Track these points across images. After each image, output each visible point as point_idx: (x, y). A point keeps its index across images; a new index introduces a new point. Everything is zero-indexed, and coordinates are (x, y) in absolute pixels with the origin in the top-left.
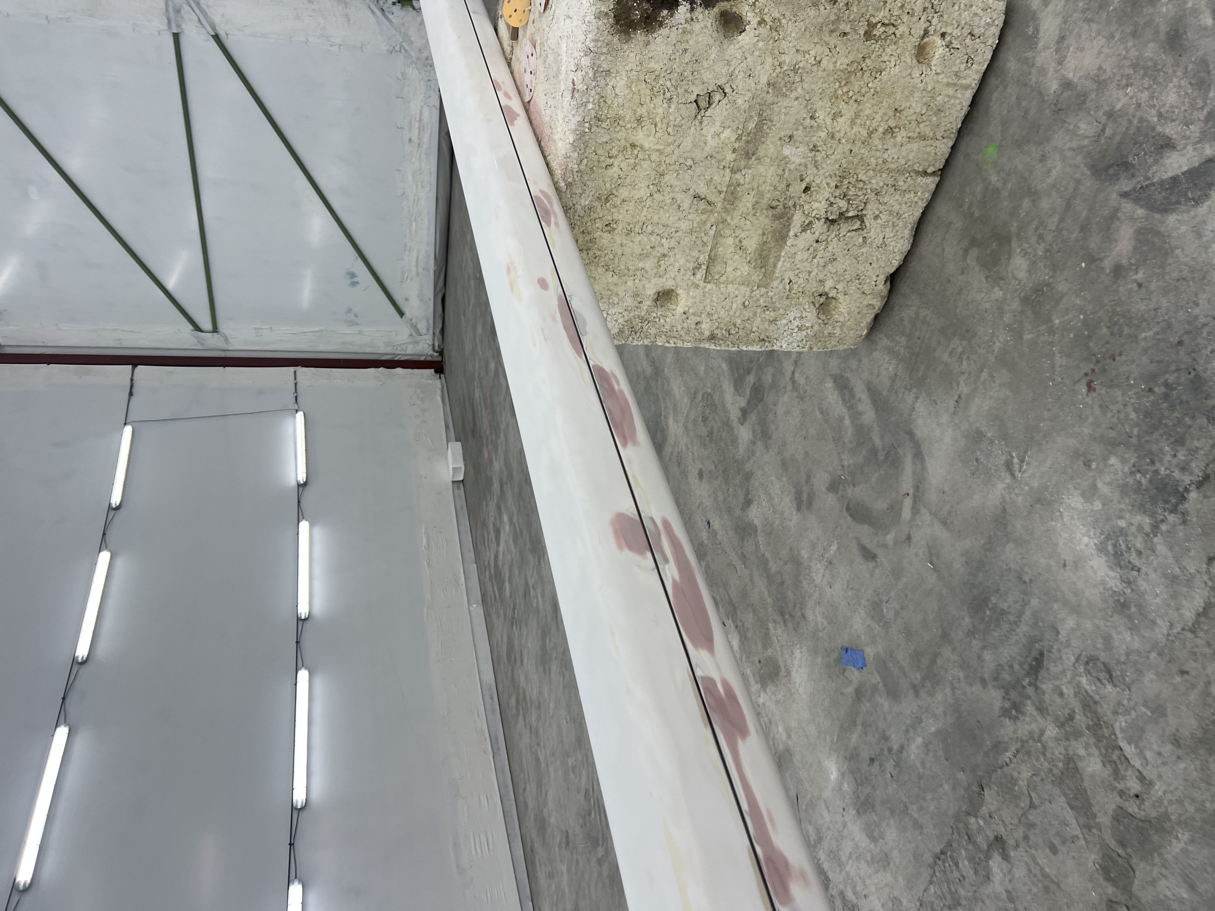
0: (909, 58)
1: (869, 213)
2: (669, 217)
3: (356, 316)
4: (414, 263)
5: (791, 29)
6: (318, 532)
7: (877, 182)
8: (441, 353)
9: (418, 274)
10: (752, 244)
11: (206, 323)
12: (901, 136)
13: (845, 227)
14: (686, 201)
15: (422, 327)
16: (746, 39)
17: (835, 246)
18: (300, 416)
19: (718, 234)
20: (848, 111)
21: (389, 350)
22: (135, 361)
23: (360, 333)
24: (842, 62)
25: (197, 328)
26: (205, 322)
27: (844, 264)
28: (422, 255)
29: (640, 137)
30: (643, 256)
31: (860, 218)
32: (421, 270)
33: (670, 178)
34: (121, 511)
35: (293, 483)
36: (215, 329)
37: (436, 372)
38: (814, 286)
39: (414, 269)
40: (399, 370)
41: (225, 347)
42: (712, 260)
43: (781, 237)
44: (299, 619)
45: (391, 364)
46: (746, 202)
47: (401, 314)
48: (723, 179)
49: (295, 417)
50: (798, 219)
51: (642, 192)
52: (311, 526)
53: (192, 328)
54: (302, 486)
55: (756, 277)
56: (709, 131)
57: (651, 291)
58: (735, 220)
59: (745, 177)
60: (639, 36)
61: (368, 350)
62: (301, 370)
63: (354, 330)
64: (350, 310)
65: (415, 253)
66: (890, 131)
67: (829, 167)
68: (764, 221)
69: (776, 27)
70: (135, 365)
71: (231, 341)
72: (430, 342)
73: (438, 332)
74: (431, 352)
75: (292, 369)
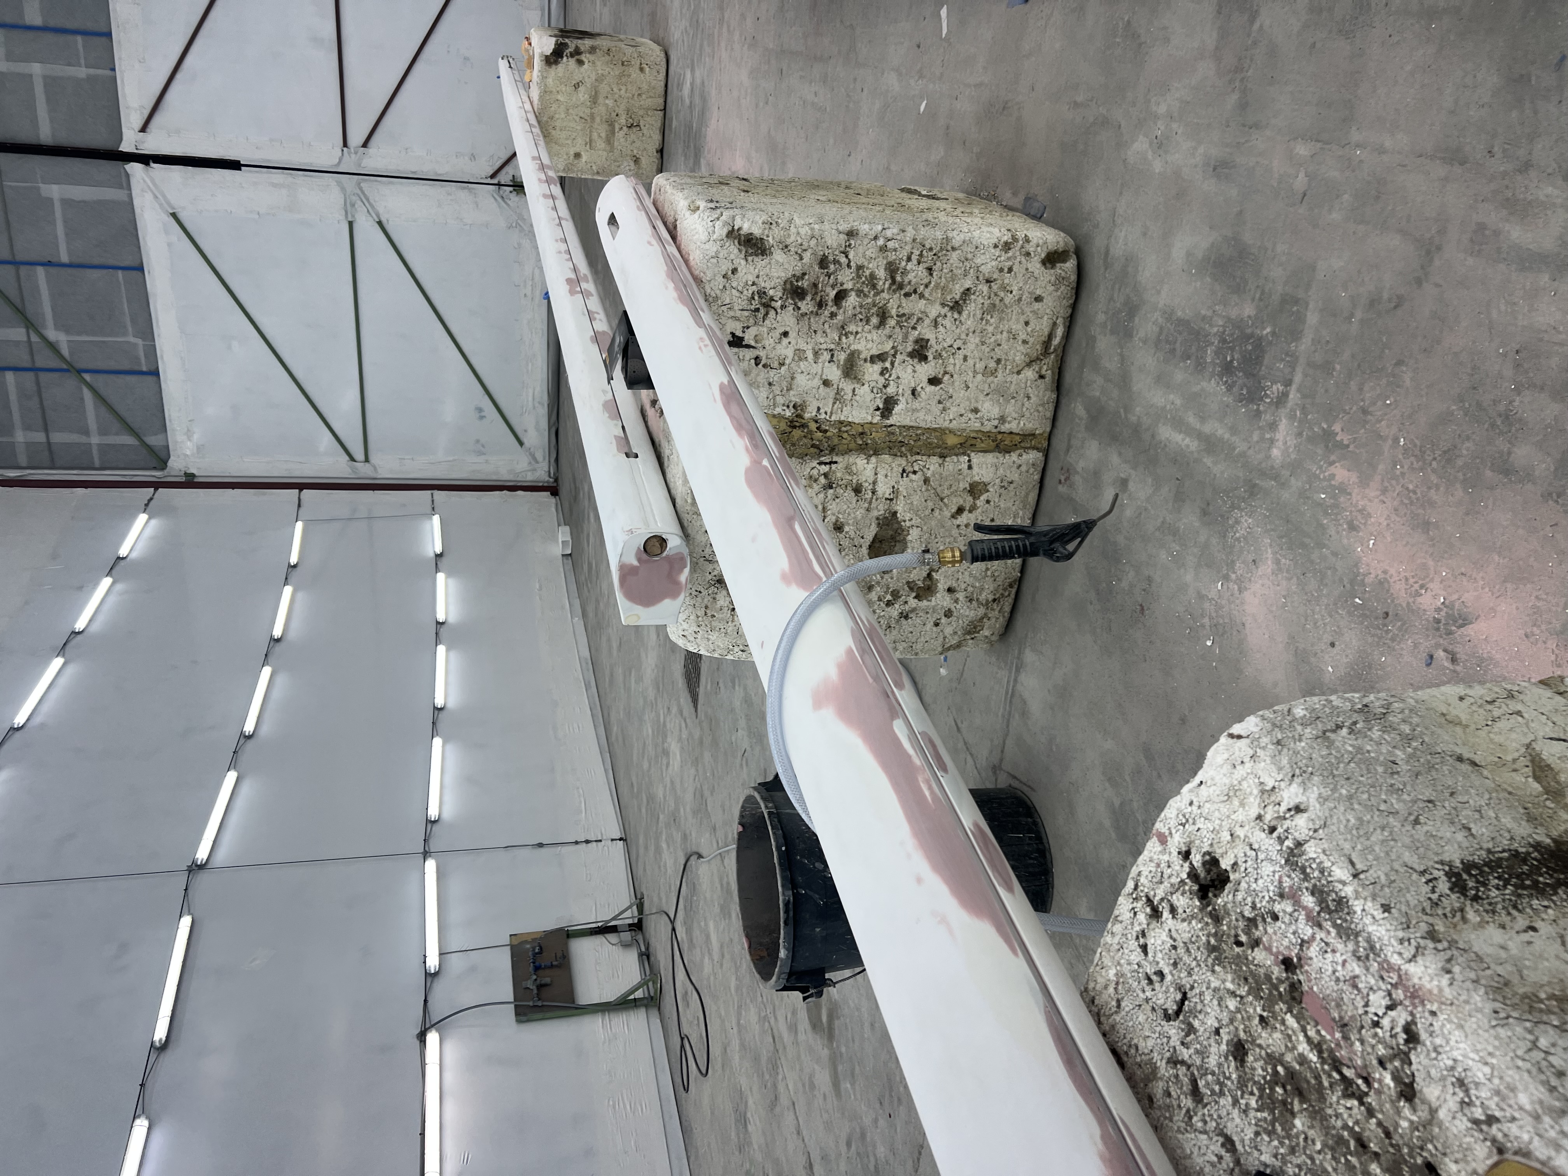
0: (638, 71)
1: (641, 124)
2: (572, 124)
3: (483, 446)
4: (530, 399)
5: (598, 63)
6: (451, 581)
7: (641, 113)
8: (556, 480)
9: (534, 408)
10: (603, 135)
11: (359, 455)
12: (644, 96)
13: (634, 129)
14: (578, 119)
15: (539, 455)
16: (586, 66)
17: (633, 137)
18: (436, 519)
19: (591, 132)
20: (623, 88)
21: (511, 477)
22: (301, 487)
23: (487, 462)
24: (617, 73)
25: (352, 459)
26: (358, 453)
27: (638, 144)
28: (538, 389)
29: (559, 97)
30: (567, 139)
31: (638, 126)
32: (537, 405)
33: (571, 111)
34: (298, 569)
35: (432, 555)
36: (367, 460)
37: (552, 494)
38: (629, 152)
39: (530, 404)
40: (520, 493)
41: (375, 476)
42: (591, 141)
43: (613, 133)
44: (438, 623)
45: (513, 488)
46: (598, 119)
47: (521, 444)
48: (588, 111)
49: (431, 519)
50: (617, 127)
51: (563, 116)
52: (447, 578)
53: (347, 458)
54: (439, 556)
55: (608, 148)
56: (580, 95)
57: (572, 153)
58: (595, 126)
59: (595, 111)
60: (554, 66)
61: (494, 478)
62: (436, 492)
63: (481, 459)
64: (478, 441)
65: (531, 391)
66: (639, 95)
67: (623, 107)
68: (605, 126)
69: (594, 63)
70: (301, 490)
71: (380, 470)
72: (546, 469)
73: (553, 460)
74: (547, 479)
75: (429, 492)
